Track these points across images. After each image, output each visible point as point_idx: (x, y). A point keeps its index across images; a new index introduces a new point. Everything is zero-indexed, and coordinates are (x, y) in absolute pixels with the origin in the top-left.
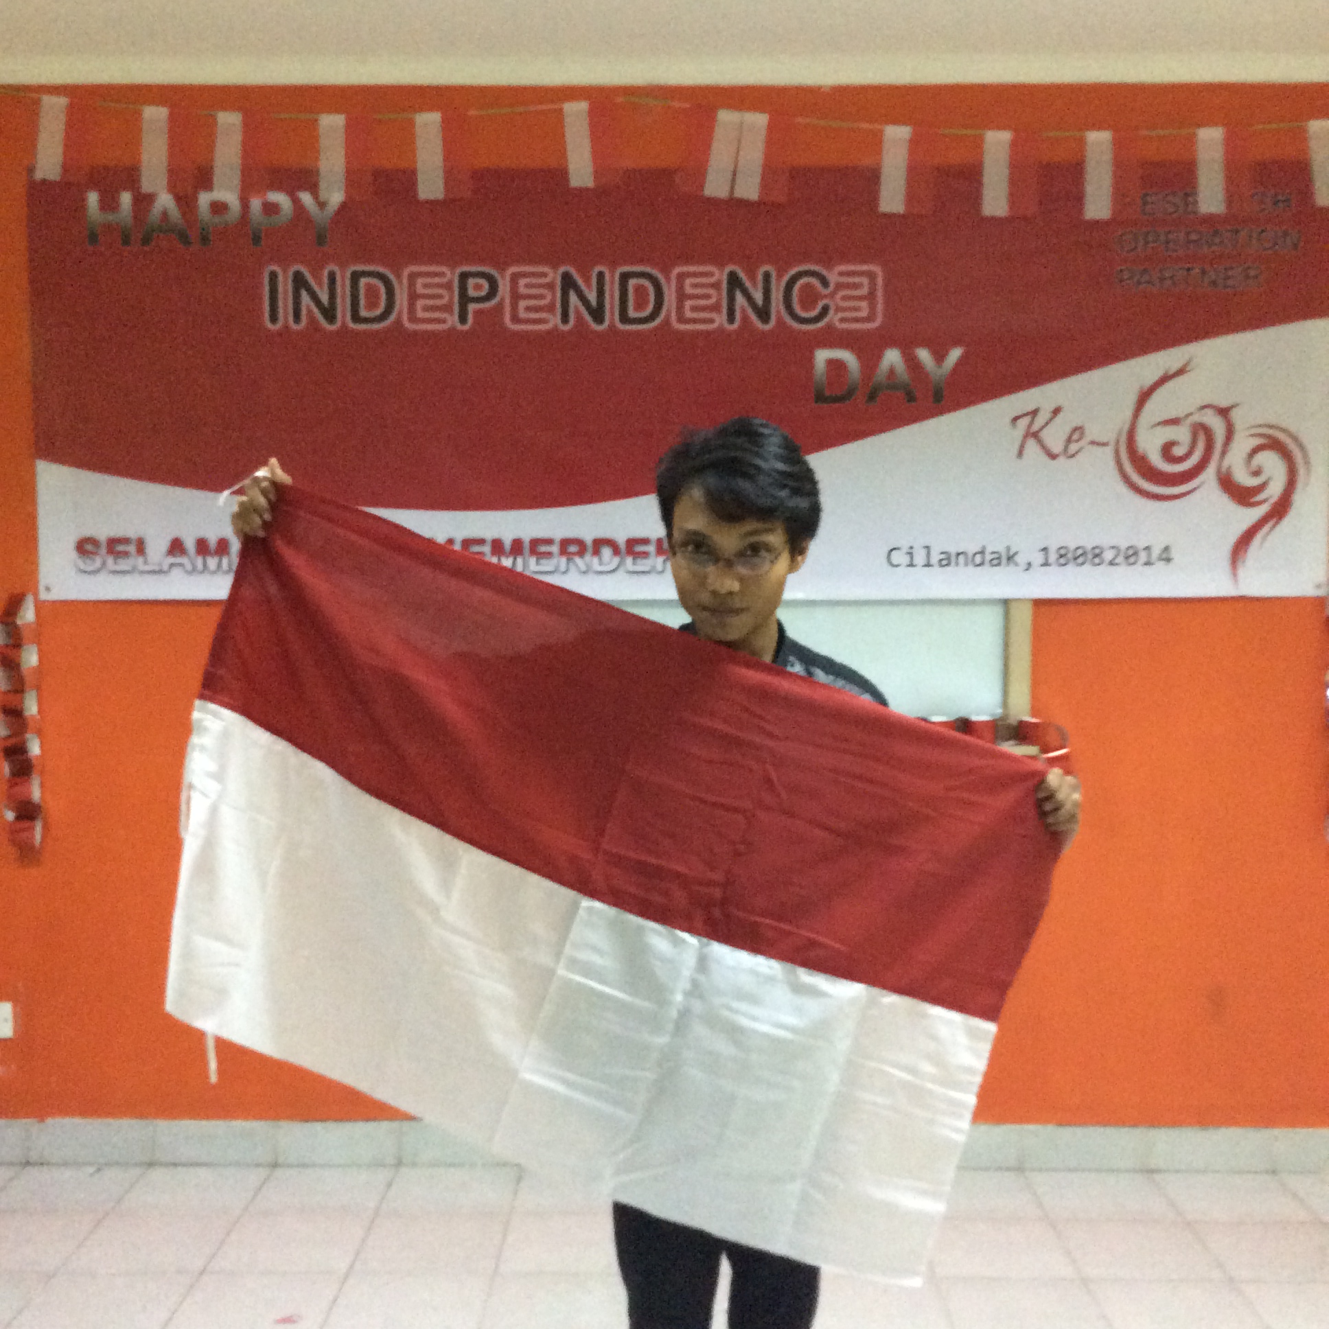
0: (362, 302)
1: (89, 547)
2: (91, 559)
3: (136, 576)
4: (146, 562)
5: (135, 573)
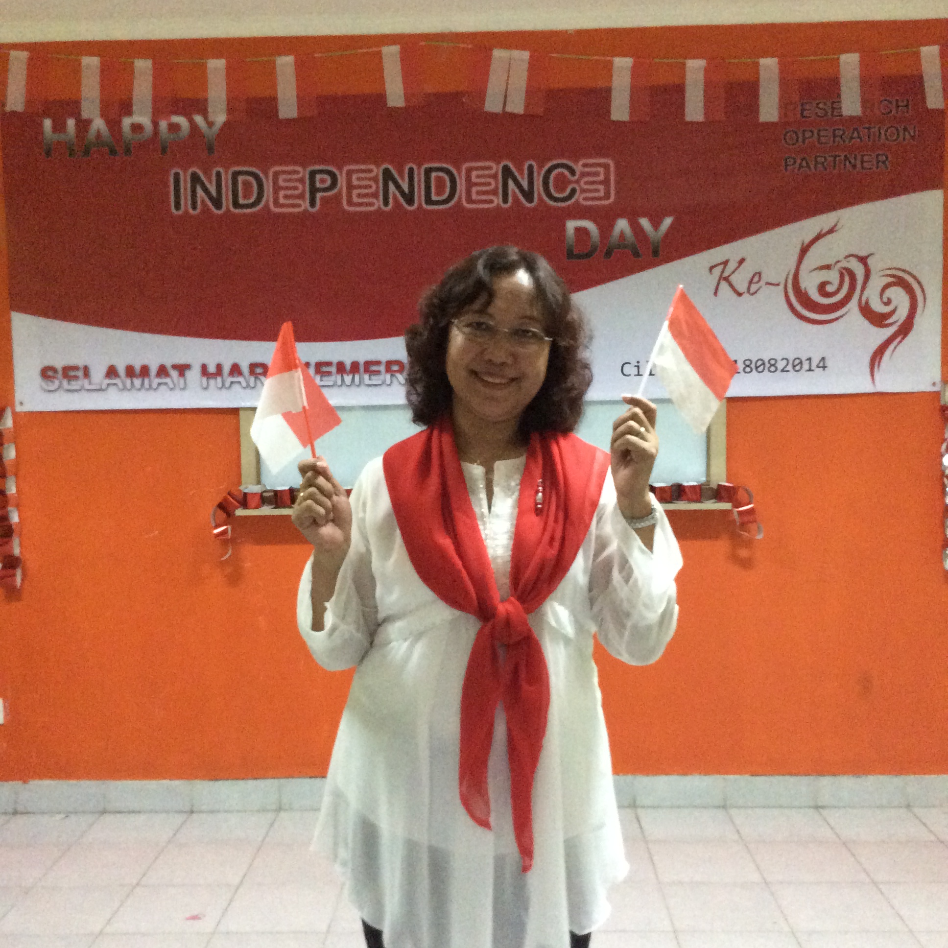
0: (240, 194)
1: (50, 373)
2: (52, 382)
3: (84, 394)
4: (90, 383)
5: (83, 391)
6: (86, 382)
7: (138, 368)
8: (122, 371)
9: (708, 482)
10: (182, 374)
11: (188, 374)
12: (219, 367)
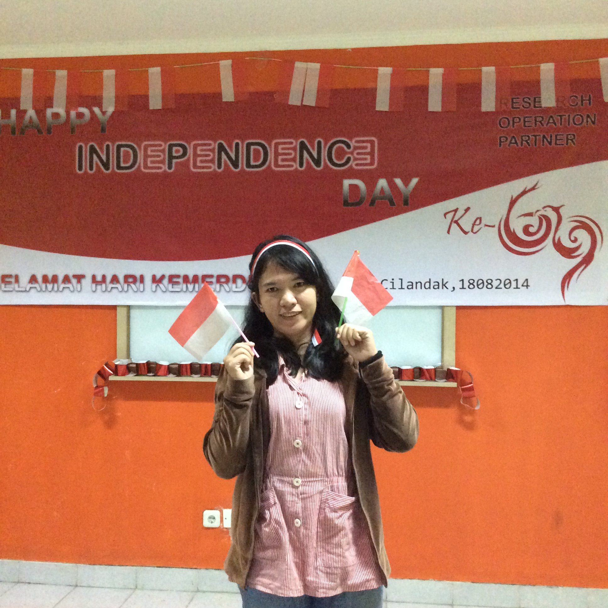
0: (122, 160)
4: (19, 287)
5: (14, 293)
6: (16, 285)
7: (50, 277)
8: (40, 279)
9: (442, 367)
10: (79, 282)
11: (83, 281)
12: (104, 277)
